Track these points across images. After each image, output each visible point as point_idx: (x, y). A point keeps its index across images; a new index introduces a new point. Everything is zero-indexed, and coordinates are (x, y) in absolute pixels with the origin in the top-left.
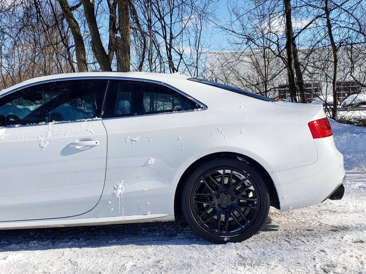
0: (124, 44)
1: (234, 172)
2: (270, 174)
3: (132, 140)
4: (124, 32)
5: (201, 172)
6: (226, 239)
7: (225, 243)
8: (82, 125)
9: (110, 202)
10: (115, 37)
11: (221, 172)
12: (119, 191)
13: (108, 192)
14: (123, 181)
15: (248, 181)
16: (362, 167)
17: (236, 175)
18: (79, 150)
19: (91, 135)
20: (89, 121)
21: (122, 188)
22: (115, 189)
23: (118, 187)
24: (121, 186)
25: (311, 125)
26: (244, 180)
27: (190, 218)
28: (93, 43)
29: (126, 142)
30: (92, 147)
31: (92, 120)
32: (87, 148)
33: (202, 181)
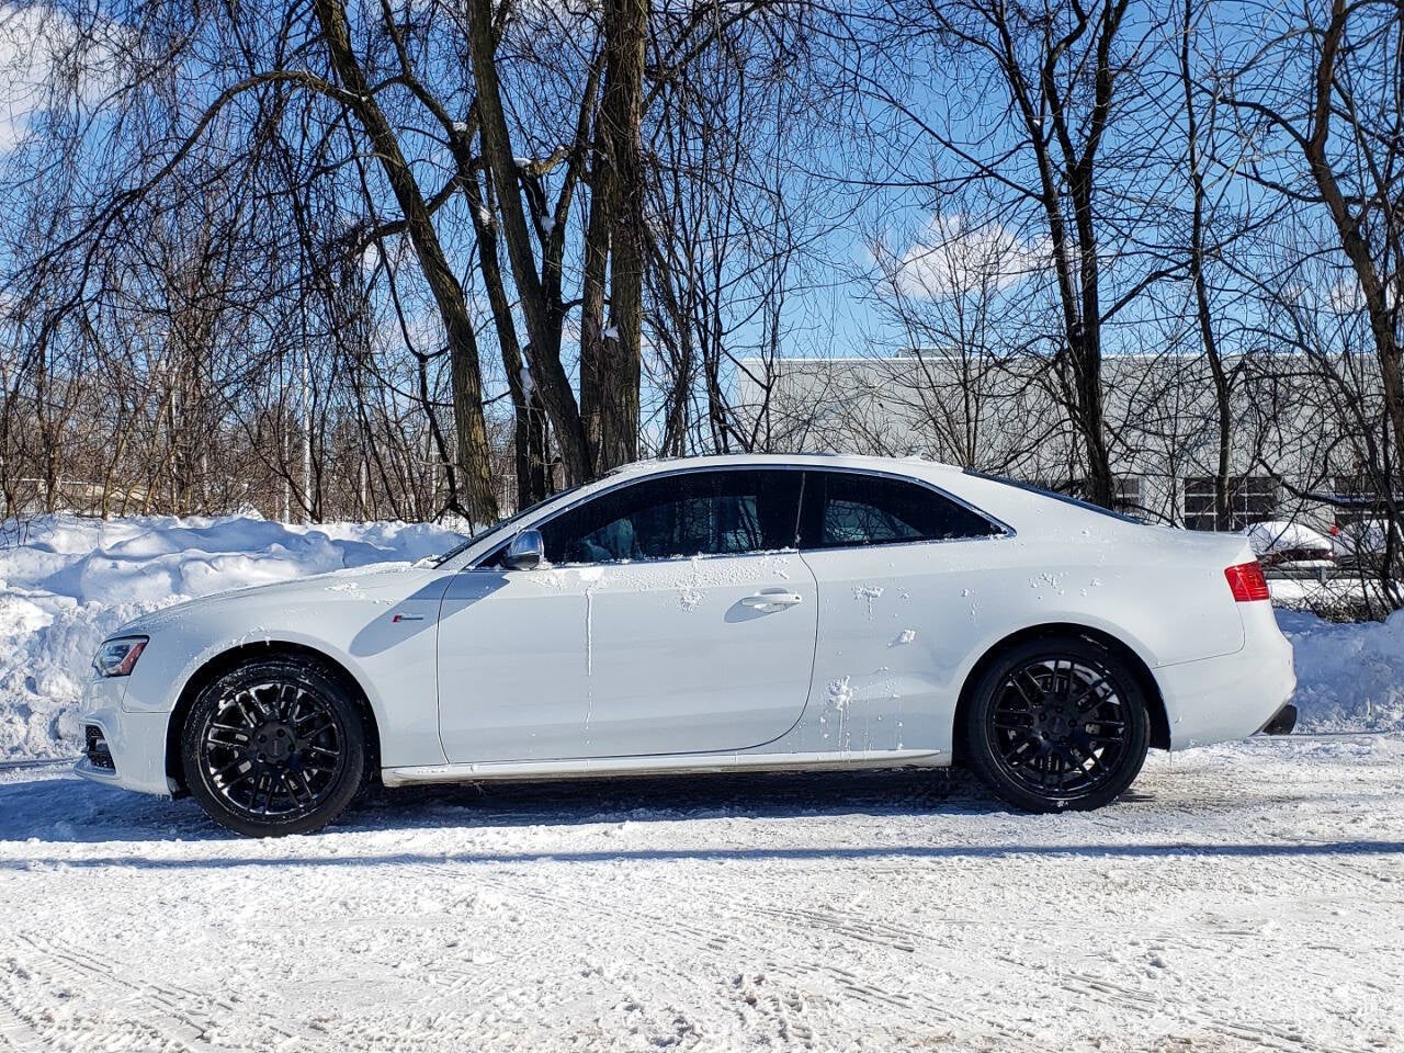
1: (1076, 666)
2: (1153, 671)
3: (868, 595)
4: (629, 325)
5: (1008, 665)
6: (1060, 804)
7: (1058, 811)
8: (761, 563)
9: (822, 720)
11: (1050, 665)
12: (842, 698)
13: (819, 698)
14: (849, 677)
15: (1105, 685)
16: (1311, 723)
17: (1080, 674)
18: (761, 613)
19: (785, 582)
20: (774, 554)
21: (847, 691)
22: (832, 693)
23: (838, 689)
24: (844, 688)
25: (1230, 574)
26: (1098, 683)
27: (987, 760)
28: (533, 353)
29: (856, 598)
30: (787, 605)
31: (780, 553)
32: (777, 608)
33: (1010, 684)
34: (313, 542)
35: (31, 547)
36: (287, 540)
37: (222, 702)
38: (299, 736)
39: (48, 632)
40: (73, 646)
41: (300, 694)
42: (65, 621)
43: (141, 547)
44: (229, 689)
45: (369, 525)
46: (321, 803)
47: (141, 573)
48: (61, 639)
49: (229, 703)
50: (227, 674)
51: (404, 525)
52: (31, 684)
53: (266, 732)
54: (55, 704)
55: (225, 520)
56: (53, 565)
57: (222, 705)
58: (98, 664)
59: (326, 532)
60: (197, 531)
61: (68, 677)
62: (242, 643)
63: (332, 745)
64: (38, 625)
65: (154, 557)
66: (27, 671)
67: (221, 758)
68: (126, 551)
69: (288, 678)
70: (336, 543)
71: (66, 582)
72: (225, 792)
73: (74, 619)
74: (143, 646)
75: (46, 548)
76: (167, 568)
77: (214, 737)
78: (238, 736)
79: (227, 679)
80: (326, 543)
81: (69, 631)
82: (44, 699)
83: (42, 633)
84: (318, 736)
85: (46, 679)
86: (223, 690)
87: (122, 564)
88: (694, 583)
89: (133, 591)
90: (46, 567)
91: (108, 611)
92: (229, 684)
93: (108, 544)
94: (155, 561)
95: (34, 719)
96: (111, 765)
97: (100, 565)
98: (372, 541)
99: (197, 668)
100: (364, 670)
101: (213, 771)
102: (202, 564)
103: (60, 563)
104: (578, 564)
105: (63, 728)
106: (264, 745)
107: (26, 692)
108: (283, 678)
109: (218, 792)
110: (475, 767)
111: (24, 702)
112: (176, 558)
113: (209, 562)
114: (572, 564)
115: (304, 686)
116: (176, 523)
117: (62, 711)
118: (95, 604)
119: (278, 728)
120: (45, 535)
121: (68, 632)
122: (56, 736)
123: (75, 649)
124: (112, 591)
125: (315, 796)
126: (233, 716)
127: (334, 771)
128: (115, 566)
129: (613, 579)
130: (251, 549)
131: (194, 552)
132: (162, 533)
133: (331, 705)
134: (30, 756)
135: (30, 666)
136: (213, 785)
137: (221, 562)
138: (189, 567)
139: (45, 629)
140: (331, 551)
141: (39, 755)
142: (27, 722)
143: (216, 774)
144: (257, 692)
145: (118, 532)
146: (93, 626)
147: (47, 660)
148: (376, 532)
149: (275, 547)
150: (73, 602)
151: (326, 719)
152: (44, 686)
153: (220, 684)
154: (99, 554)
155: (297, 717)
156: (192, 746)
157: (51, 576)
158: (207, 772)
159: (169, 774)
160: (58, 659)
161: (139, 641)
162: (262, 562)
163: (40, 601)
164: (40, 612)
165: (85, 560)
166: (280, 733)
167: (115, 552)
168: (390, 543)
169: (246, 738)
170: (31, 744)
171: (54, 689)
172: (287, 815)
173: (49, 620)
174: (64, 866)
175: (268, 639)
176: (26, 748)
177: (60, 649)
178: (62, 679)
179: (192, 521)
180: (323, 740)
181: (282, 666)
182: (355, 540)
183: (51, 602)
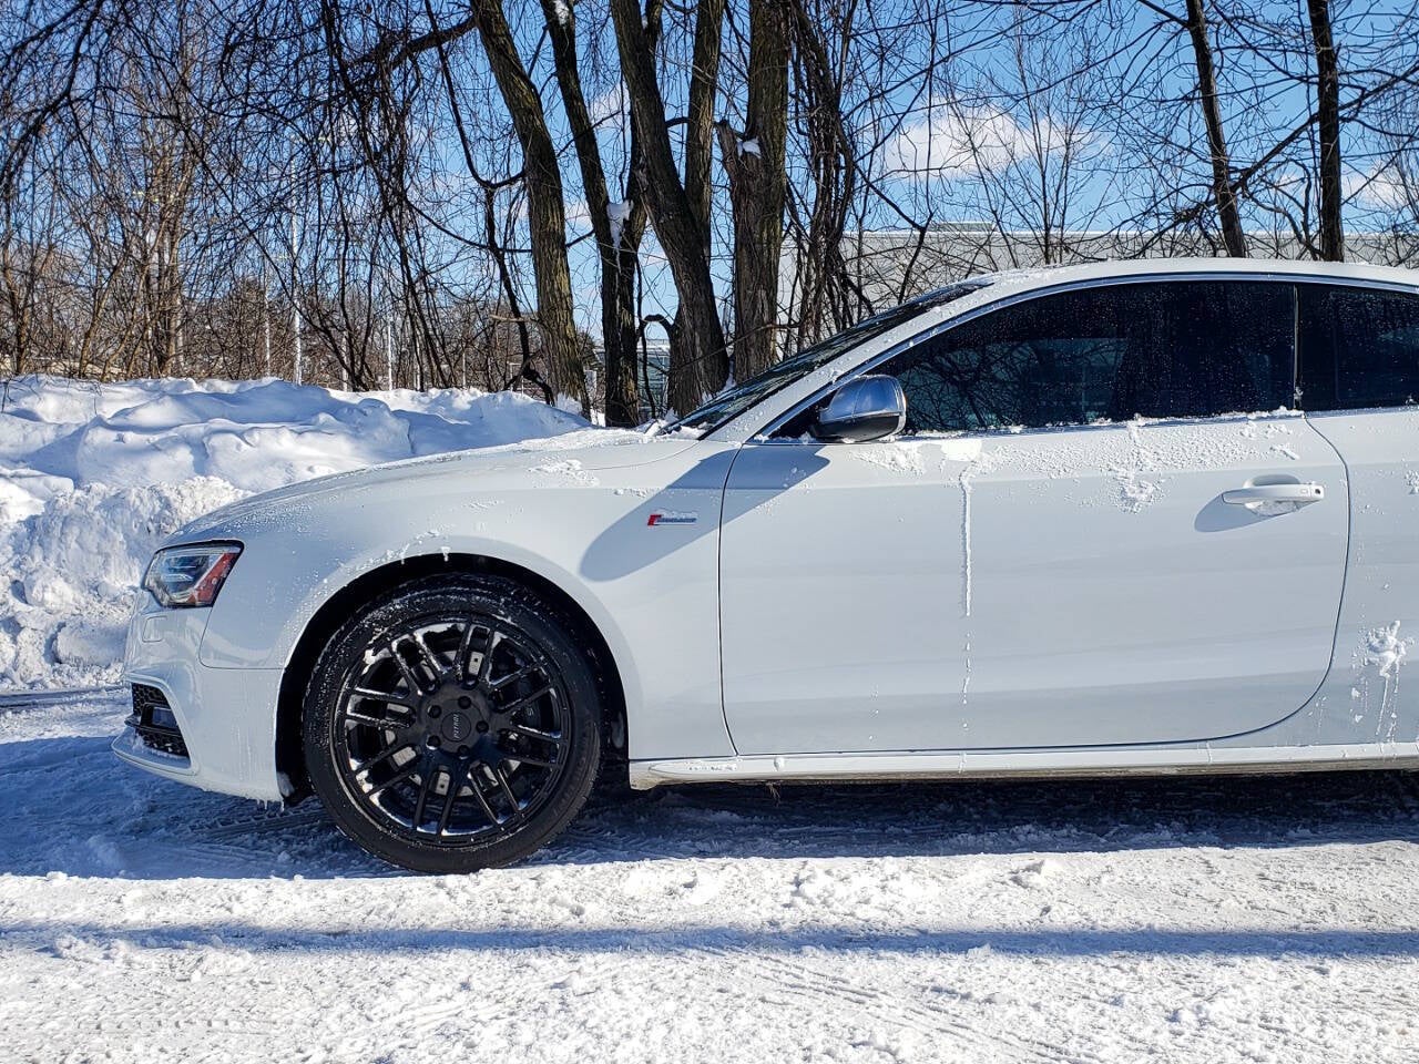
0: (769, 183)
4: (772, 136)
8: (1246, 433)
9: (1355, 693)
10: (740, 154)
12: (1391, 656)
13: (1351, 657)
14: (1398, 623)
18: (1256, 516)
19: (1291, 464)
20: (1262, 418)
21: (1397, 646)
22: (1372, 648)
23: (1382, 642)
24: (1392, 640)
29: (1412, 492)
30: (1298, 504)
31: (1273, 418)
32: (1282, 508)
34: (369, 411)
35: (12, 414)
36: (335, 408)
37: (369, 653)
38: (494, 710)
39: (39, 523)
40: (71, 540)
41: (497, 640)
42: (61, 509)
43: (153, 414)
44: (380, 631)
45: (434, 392)
46: (532, 816)
47: (155, 448)
48: (57, 532)
49: (380, 655)
50: (376, 606)
51: (479, 393)
52: (19, 590)
53: (439, 700)
54: (51, 618)
55: (251, 384)
56: (41, 436)
57: (370, 658)
58: (152, 583)
59: (381, 399)
60: (219, 396)
61: (66, 580)
62: (402, 557)
63: (547, 723)
64: (25, 514)
65: (169, 428)
66: (13, 573)
67: (367, 744)
68: (133, 419)
69: (479, 614)
70: (399, 414)
71: (58, 457)
72: (375, 799)
73: (72, 505)
74: (233, 559)
75: (29, 415)
76: (186, 441)
77: (354, 711)
78: (391, 707)
79: (378, 614)
80: (386, 413)
81: (66, 522)
82: (37, 610)
83: (31, 522)
84: (523, 710)
85: (39, 583)
86: (370, 633)
87: (130, 437)
88: (1140, 465)
89: (145, 470)
90: (30, 440)
91: (116, 496)
92: (382, 623)
93: (108, 411)
94: (171, 433)
95: (24, 636)
96: (181, 751)
97: (101, 437)
98: (441, 412)
99: (327, 597)
100: (603, 602)
101: (354, 764)
102: (232, 436)
103: (49, 435)
104: (936, 434)
105: (63, 647)
106: (437, 722)
107: (13, 601)
108: (468, 613)
109: (364, 799)
110: (781, 761)
111: (10, 614)
112: (198, 429)
113: (240, 435)
114: (926, 434)
115: (504, 627)
116: (190, 387)
117: (61, 626)
118: (98, 487)
119: (459, 693)
120: (28, 399)
121: (64, 523)
122: (55, 659)
123: (74, 545)
124: (118, 470)
125: (522, 806)
126: (385, 675)
127: (554, 766)
128: (121, 439)
129: (1000, 458)
130: (292, 420)
131: (219, 423)
132: (178, 398)
133: (548, 657)
134: (21, 687)
135: (17, 567)
136: (355, 787)
137: (256, 435)
138: (216, 441)
139: (34, 518)
140: (393, 423)
141: (32, 685)
142: (15, 641)
143: (359, 770)
144: (427, 637)
145: (118, 397)
146: (97, 516)
147: (38, 558)
148: (447, 402)
149: (323, 417)
150: (68, 484)
151: (536, 682)
152: (36, 593)
153: (365, 623)
154: (99, 422)
155: (493, 677)
156: (321, 724)
157: (38, 451)
158: (345, 768)
159: (280, 768)
160: (52, 557)
161: (226, 550)
162: (309, 436)
163: (25, 482)
164: (26, 497)
165: (82, 431)
166: (464, 703)
167: (119, 421)
168: (463, 415)
169: (405, 710)
170: (22, 669)
171: (49, 596)
172: (477, 837)
173: (39, 507)
174: (122, 948)
175: (446, 550)
176: (16, 676)
177: (55, 543)
178: (59, 584)
179: (211, 385)
180: (530, 712)
181: (468, 594)
182: (419, 410)
183: (39, 484)
